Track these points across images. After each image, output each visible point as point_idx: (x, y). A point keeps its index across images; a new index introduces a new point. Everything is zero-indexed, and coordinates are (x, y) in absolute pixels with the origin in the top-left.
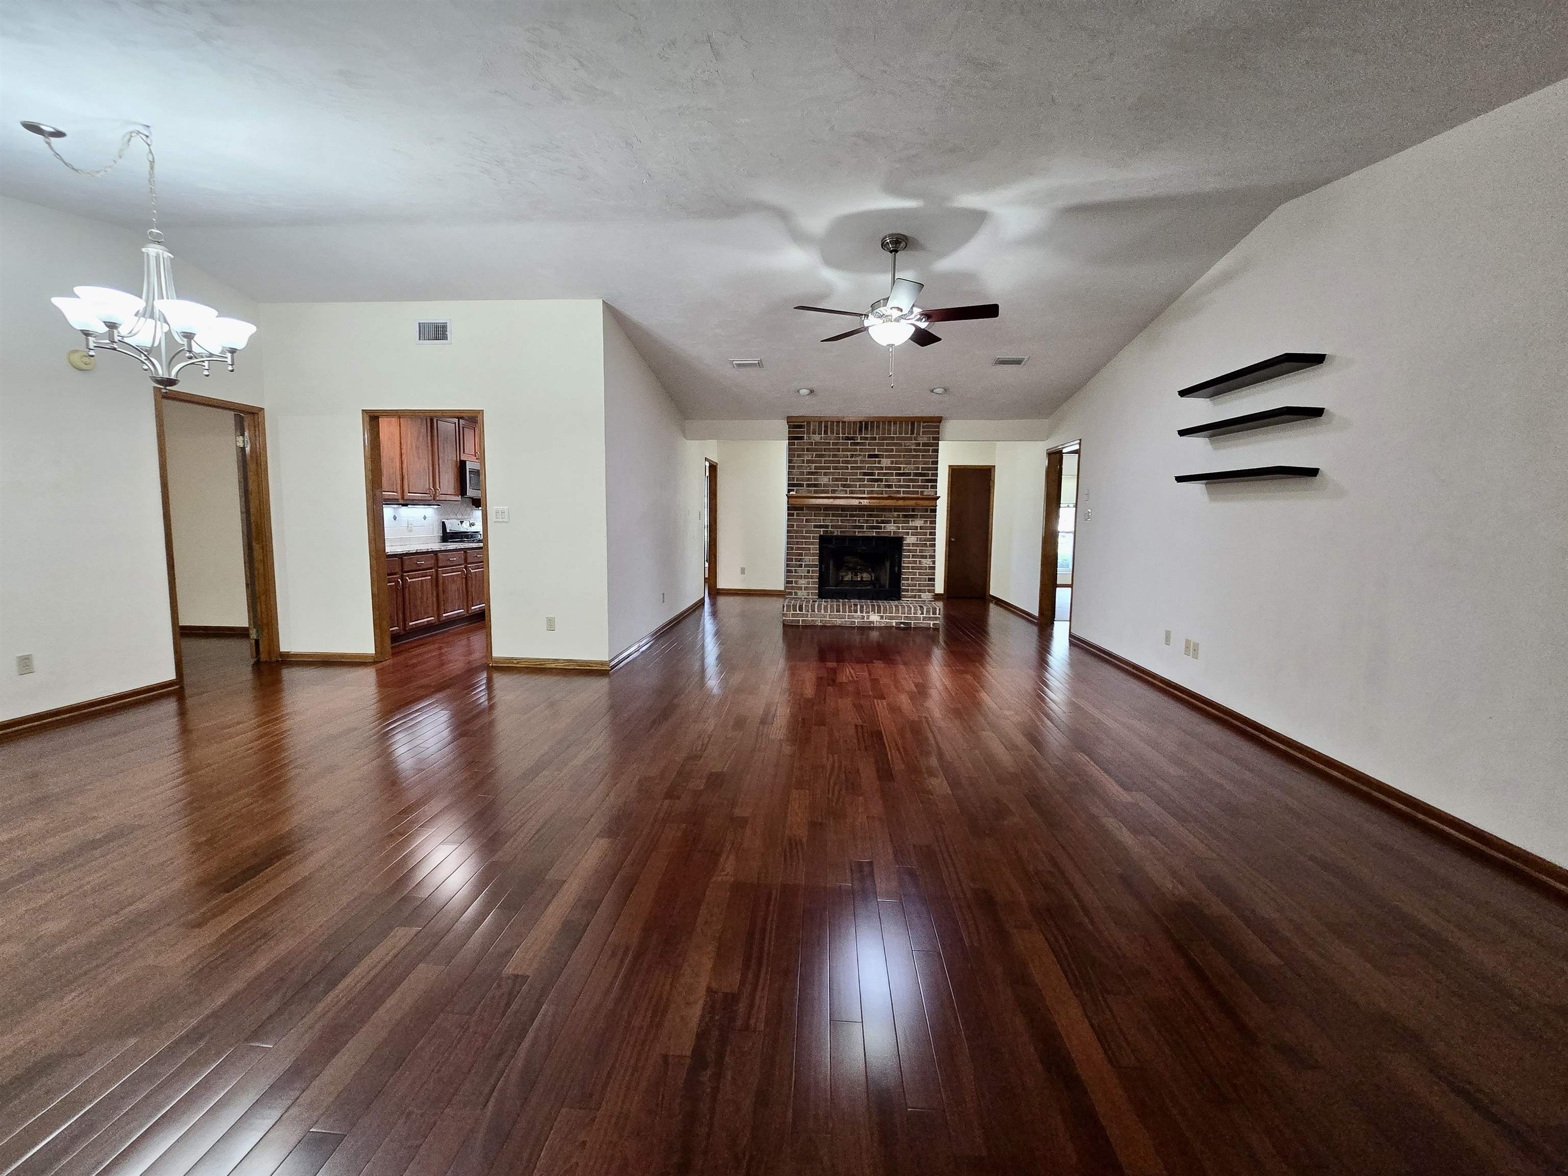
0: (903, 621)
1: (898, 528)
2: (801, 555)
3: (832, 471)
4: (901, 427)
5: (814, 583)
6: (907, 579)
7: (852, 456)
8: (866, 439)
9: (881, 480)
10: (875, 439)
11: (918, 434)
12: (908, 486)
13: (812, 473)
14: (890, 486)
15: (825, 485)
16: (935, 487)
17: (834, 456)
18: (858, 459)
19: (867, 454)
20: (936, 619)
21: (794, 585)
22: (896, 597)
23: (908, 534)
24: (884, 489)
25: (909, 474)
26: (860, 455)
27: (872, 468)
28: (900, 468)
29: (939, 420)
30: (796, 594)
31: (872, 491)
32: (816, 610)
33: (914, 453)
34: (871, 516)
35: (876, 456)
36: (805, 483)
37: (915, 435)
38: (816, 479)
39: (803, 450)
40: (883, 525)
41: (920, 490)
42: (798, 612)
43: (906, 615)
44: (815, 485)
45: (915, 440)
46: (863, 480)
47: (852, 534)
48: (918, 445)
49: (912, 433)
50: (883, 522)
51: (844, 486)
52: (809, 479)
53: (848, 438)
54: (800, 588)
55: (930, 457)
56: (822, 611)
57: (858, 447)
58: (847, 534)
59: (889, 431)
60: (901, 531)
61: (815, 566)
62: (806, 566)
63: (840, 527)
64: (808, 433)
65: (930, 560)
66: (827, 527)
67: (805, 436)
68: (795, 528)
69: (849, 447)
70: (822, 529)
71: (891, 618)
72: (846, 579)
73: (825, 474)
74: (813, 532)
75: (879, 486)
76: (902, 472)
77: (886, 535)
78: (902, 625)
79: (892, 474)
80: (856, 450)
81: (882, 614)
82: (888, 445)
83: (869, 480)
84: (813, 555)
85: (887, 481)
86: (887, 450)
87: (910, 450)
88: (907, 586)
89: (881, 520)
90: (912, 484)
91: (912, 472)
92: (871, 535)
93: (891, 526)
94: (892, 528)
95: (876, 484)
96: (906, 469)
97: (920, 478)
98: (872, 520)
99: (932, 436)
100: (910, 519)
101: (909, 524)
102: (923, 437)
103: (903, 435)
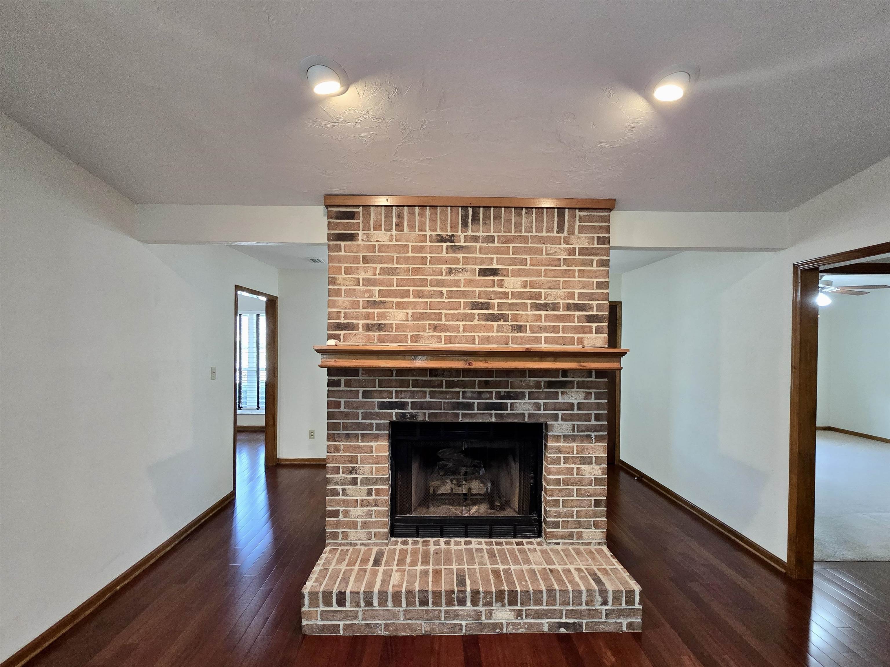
0: (564, 620)
1: (538, 407)
2: (354, 460)
3: (412, 299)
4: (539, 222)
5: (379, 514)
6: (556, 503)
7: (450, 272)
8: (475, 239)
9: (505, 318)
10: (491, 239)
11: (571, 232)
12: (555, 329)
13: (374, 304)
14: (519, 329)
15: (399, 327)
16: (602, 330)
17: (417, 271)
18: (462, 277)
19: (478, 267)
20: (634, 612)
21: (341, 518)
22: (533, 532)
23: (555, 417)
24: (510, 335)
25: (555, 307)
26: (464, 270)
27: (488, 295)
28: (539, 296)
29: (611, 206)
30: (345, 536)
31: (488, 337)
32: (376, 603)
33: (565, 268)
34: (487, 384)
35: (494, 272)
36: (361, 322)
37: (566, 234)
38: (381, 316)
39: (355, 260)
40: (509, 401)
41: (576, 336)
42: (335, 608)
43: (571, 607)
44: (380, 327)
45: (567, 242)
46: (471, 317)
47: (450, 419)
48: (572, 252)
49: (561, 229)
50: (508, 396)
51: (435, 328)
52: (368, 316)
53: (442, 239)
54: (354, 525)
55: (593, 274)
56: (390, 603)
57: (460, 256)
58: (443, 420)
59: (518, 225)
60: (542, 412)
61: (382, 481)
62: (366, 481)
63: (429, 406)
64: (367, 228)
66: (403, 405)
67: (360, 233)
68: (342, 409)
69: (444, 254)
70: (394, 411)
71: (539, 615)
72: (442, 491)
73: (399, 306)
74: (378, 416)
75: (500, 329)
76: (542, 302)
77: (516, 421)
78: (563, 630)
79: (524, 307)
80: (456, 261)
81: (518, 607)
82: (516, 251)
83: (482, 317)
84: (377, 460)
85: (515, 318)
86: (514, 262)
87: (558, 262)
88: (555, 517)
89: (505, 392)
90: (561, 324)
91: (561, 302)
92: (486, 421)
93: (524, 403)
94: (526, 407)
95: (495, 324)
96: (549, 298)
97: (577, 313)
98: (487, 392)
99: (596, 236)
100: (560, 391)
101: (558, 399)
102: (579, 238)
103: (544, 234)
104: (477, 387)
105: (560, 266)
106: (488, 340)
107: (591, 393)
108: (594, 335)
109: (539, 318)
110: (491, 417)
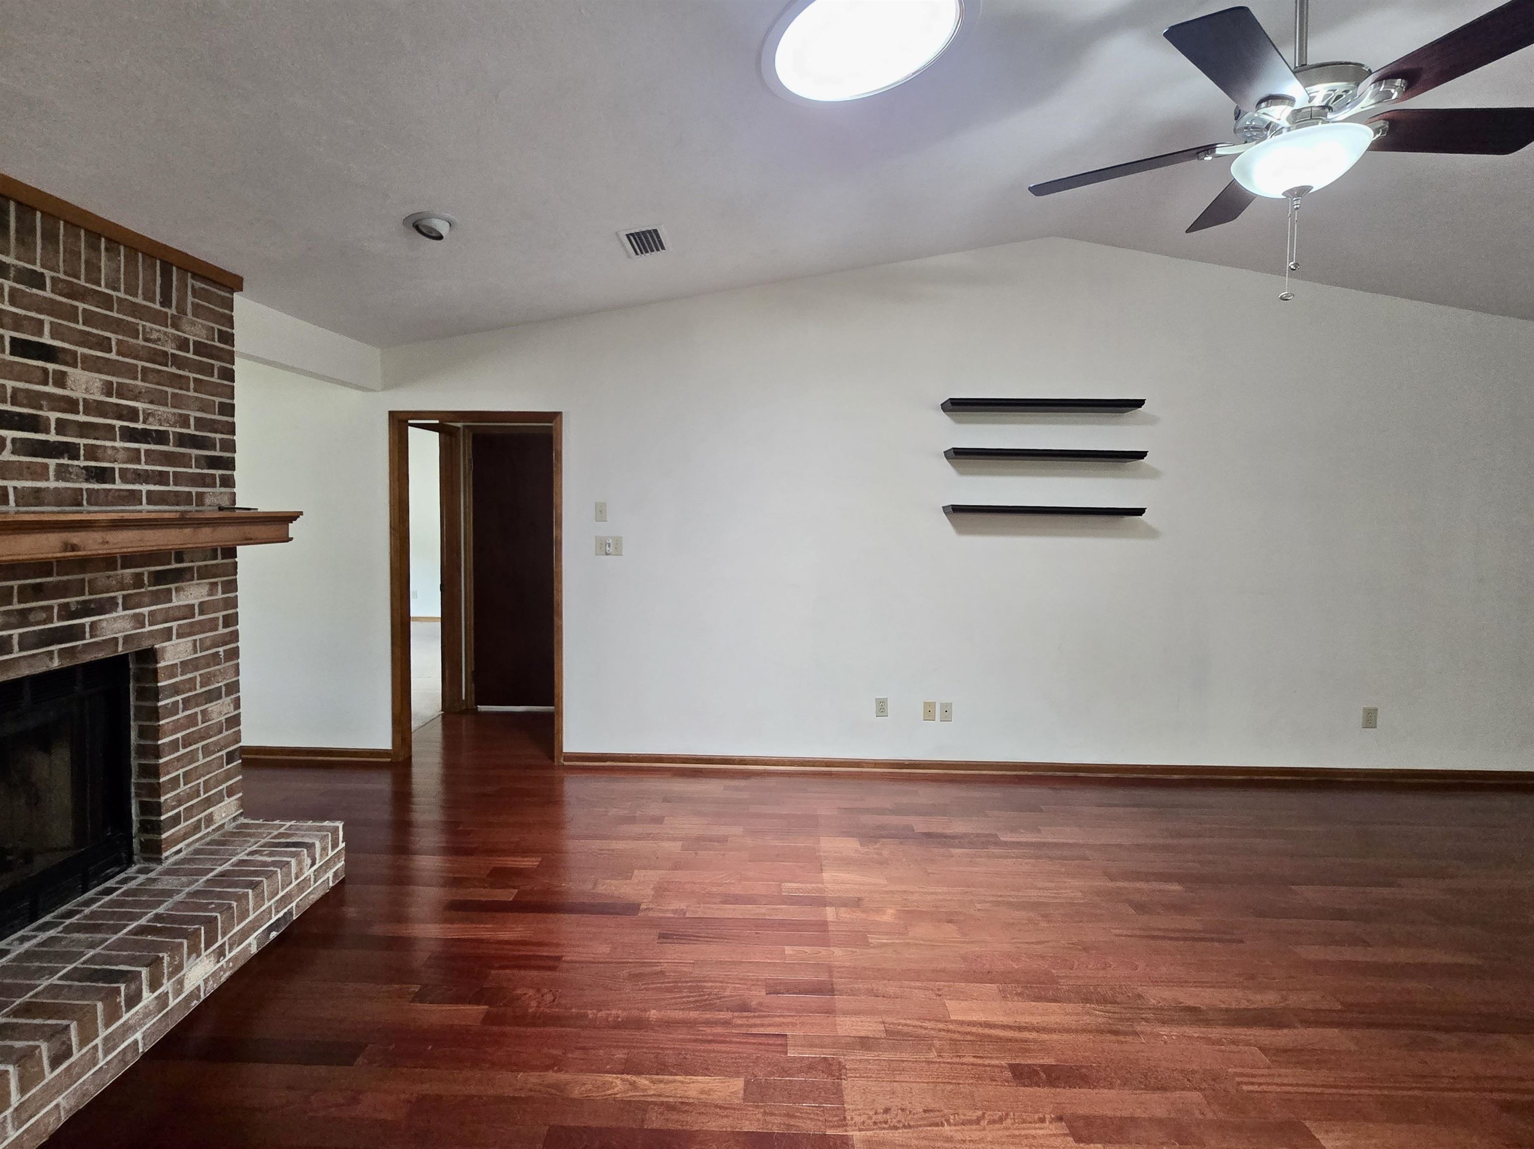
1: (139, 621)
4: (131, 273)
6: (176, 782)
9: (71, 451)
10: (37, 281)
11: (182, 310)
12: (162, 479)
14: (103, 475)
16: (228, 482)
19: (8, 335)
23: (167, 635)
24: (85, 486)
25: (161, 437)
27: (35, 399)
28: (133, 414)
29: (234, 283)
31: (38, 490)
33: (175, 370)
34: (38, 592)
35: (48, 353)
37: (174, 310)
40: (87, 620)
41: (194, 490)
45: (175, 326)
48: (183, 345)
49: (166, 301)
50: (86, 610)
55: (214, 389)
59: (93, 268)
60: (148, 628)
65: (228, 699)
75: (62, 473)
76: (140, 426)
77: (101, 655)
79: (108, 432)
82: (89, 320)
83: (21, 447)
85: (92, 453)
86: (85, 340)
87: (161, 357)
88: (174, 808)
89: (78, 602)
90: (171, 469)
91: (171, 429)
92: (43, 669)
93: (115, 619)
94: (118, 625)
95: (52, 463)
96: (151, 419)
97: (195, 452)
98: (42, 608)
99: (216, 326)
100: (173, 586)
101: (170, 601)
102: (193, 324)
103: (139, 300)
104: (15, 600)
105: (167, 366)
106: (36, 497)
107: (216, 584)
108: (219, 489)
109: (135, 457)
110: (52, 659)
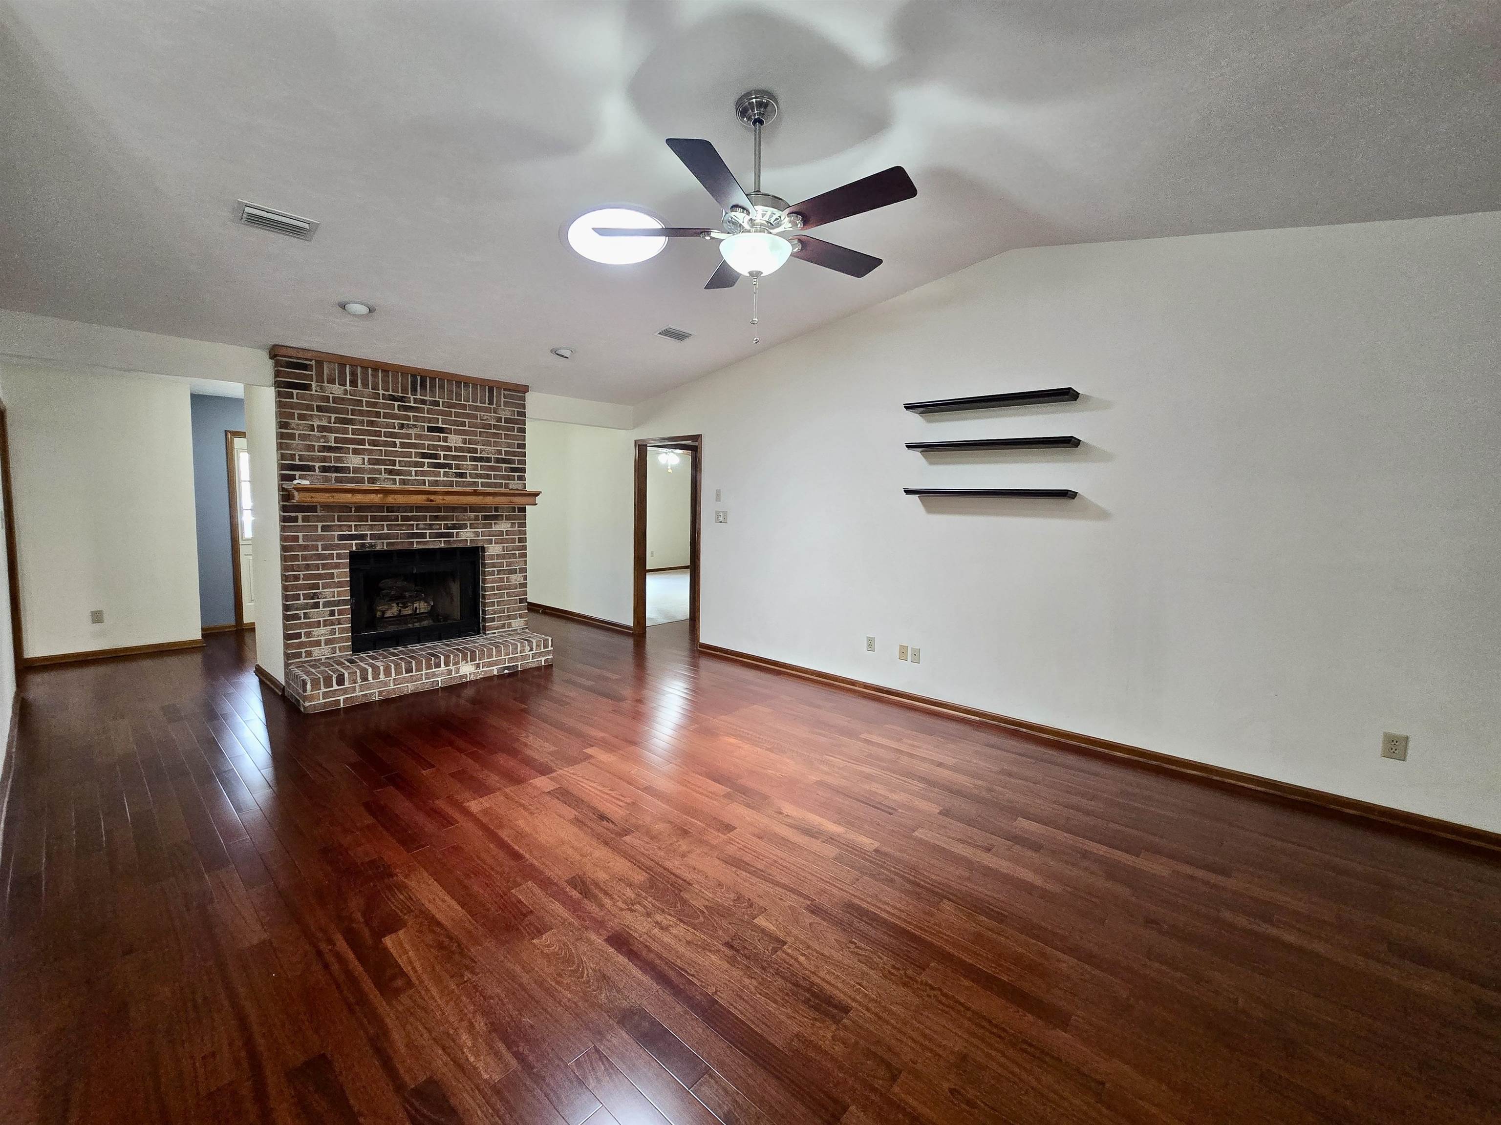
0: (507, 665)
1: (477, 534)
2: (316, 586)
3: (367, 447)
4: (475, 394)
5: (342, 631)
6: (493, 604)
7: (402, 426)
8: (423, 402)
9: (449, 466)
10: (437, 404)
11: (499, 405)
12: (488, 477)
13: (330, 449)
14: (461, 475)
15: (356, 470)
16: (522, 478)
17: (371, 424)
18: (412, 432)
19: (426, 425)
20: (548, 652)
21: (303, 639)
22: (474, 631)
23: (490, 542)
24: (454, 480)
25: (488, 460)
26: (415, 426)
27: (435, 447)
28: (475, 451)
29: (525, 389)
30: (309, 654)
31: (437, 481)
32: (370, 677)
33: (495, 431)
34: (436, 518)
35: (441, 430)
36: (317, 465)
37: (495, 406)
38: (338, 460)
39: (309, 408)
40: (455, 531)
41: (504, 482)
42: (335, 687)
43: (511, 656)
44: (337, 470)
45: (495, 412)
46: (422, 465)
47: (406, 547)
48: (499, 420)
49: (491, 403)
50: (454, 527)
51: (390, 472)
52: (324, 459)
53: (394, 398)
54: (318, 643)
55: (515, 438)
56: (382, 676)
57: (411, 414)
58: (399, 547)
59: (458, 395)
60: (480, 538)
61: (345, 602)
62: (327, 604)
63: (387, 536)
64: (320, 380)
65: (521, 575)
66: (363, 537)
67: (314, 384)
68: (301, 542)
69: (396, 411)
70: (354, 542)
71: (490, 664)
72: (388, 614)
73: (356, 452)
74: (338, 547)
75: (446, 474)
76: (478, 455)
77: (460, 545)
78: (506, 671)
79: (464, 458)
80: (408, 418)
81: (477, 662)
82: (457, 415)
83: (431, 465)
84: (340, 584)
85: (458, 467)
86: (455, 423)
87: (489, 426)
88: (492, 614)
89: (451, 524)
90: (493, 473)
91: (493, 456)
92: (438, 547)
93: (467, 532)
94: (468, 534)
95: (442, 471)
96: (483, 452)
97: (504, 465)
98: (437, 524)
99: (516, 410)
100: (493, 522)
101: (492, 528)
102: (504, 410)
103: (479, 404)
104: (428, 520)
105: (491, 429)
106: (436, 483)
107: (515, 523)
108: (516, 482)
109: (476, 468)
110: (441, 543)
